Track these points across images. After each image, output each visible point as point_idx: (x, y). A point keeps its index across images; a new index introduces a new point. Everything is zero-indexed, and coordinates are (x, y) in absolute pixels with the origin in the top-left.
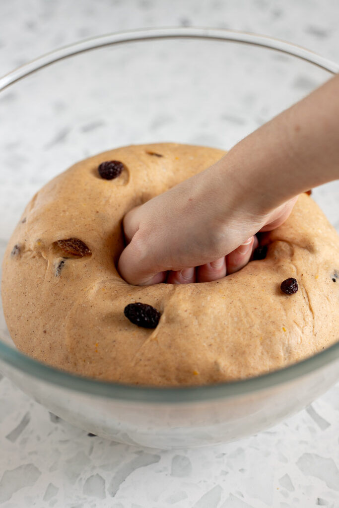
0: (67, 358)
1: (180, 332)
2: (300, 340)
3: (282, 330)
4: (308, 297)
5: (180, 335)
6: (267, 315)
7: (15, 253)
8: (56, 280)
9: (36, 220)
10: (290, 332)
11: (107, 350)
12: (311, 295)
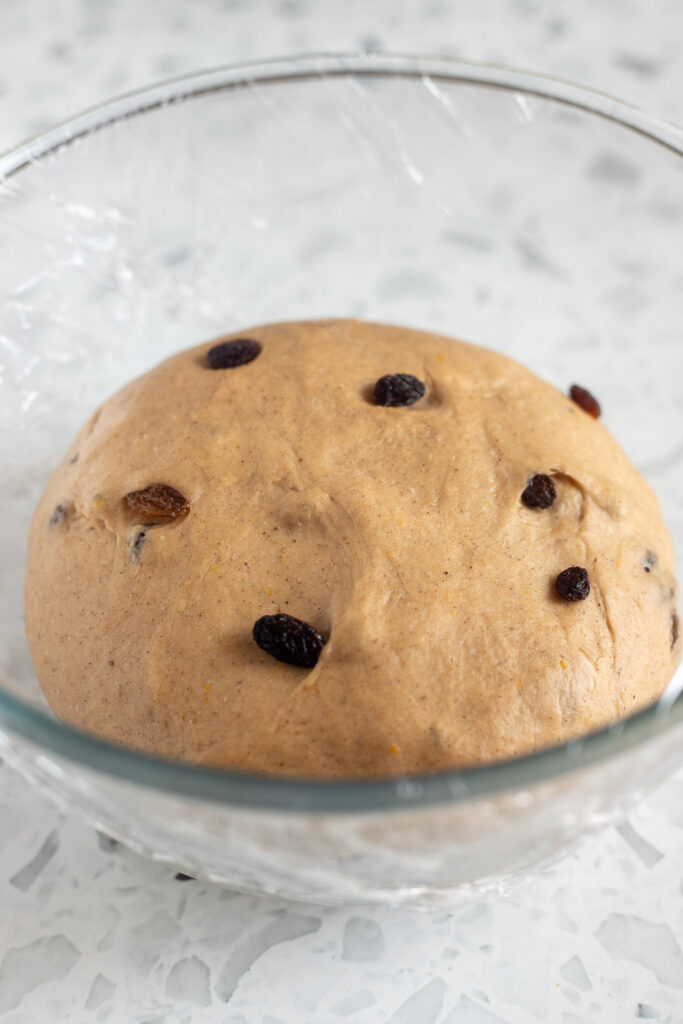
0: (151, 713)
1: (363, 676)
2: (592, 685)
3: (559, 666)
4: (604, 603)
5: (362, 682)
6: (532, 640)
7: (56, 520)
8: (134, 570)
9: (95, 455)
10: (573, 670)
11: (225, 700)
12: (610, 599)
